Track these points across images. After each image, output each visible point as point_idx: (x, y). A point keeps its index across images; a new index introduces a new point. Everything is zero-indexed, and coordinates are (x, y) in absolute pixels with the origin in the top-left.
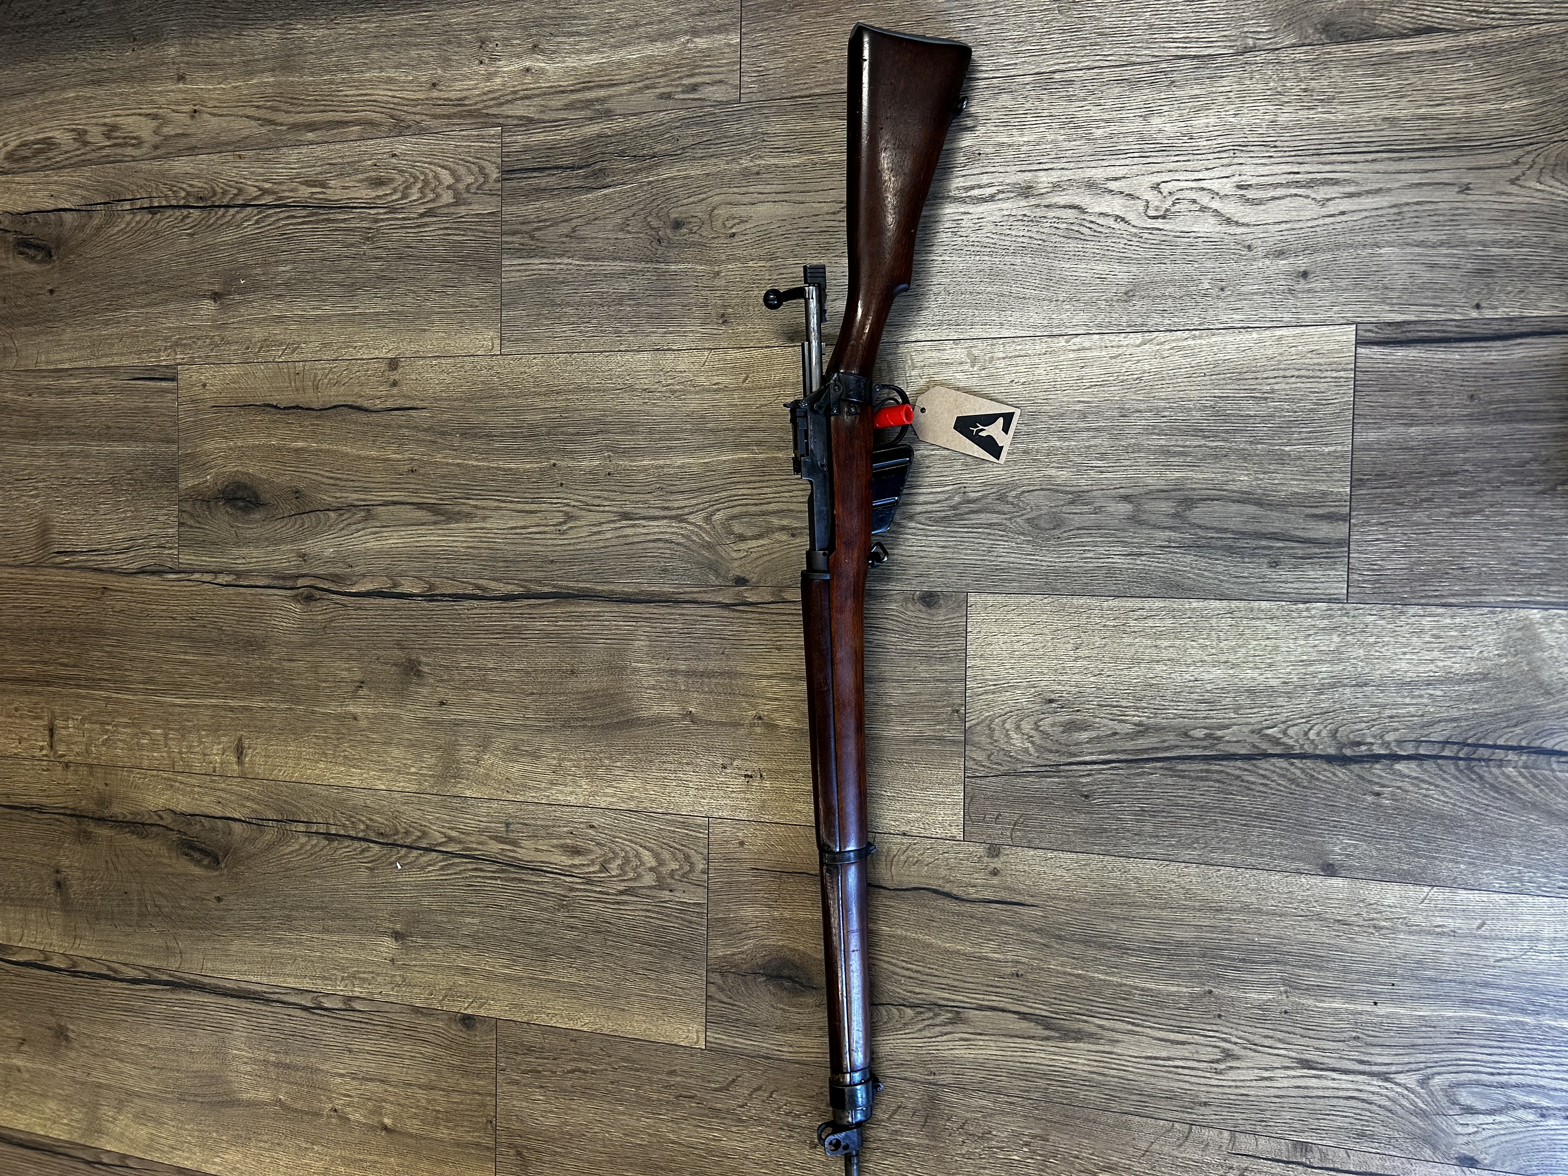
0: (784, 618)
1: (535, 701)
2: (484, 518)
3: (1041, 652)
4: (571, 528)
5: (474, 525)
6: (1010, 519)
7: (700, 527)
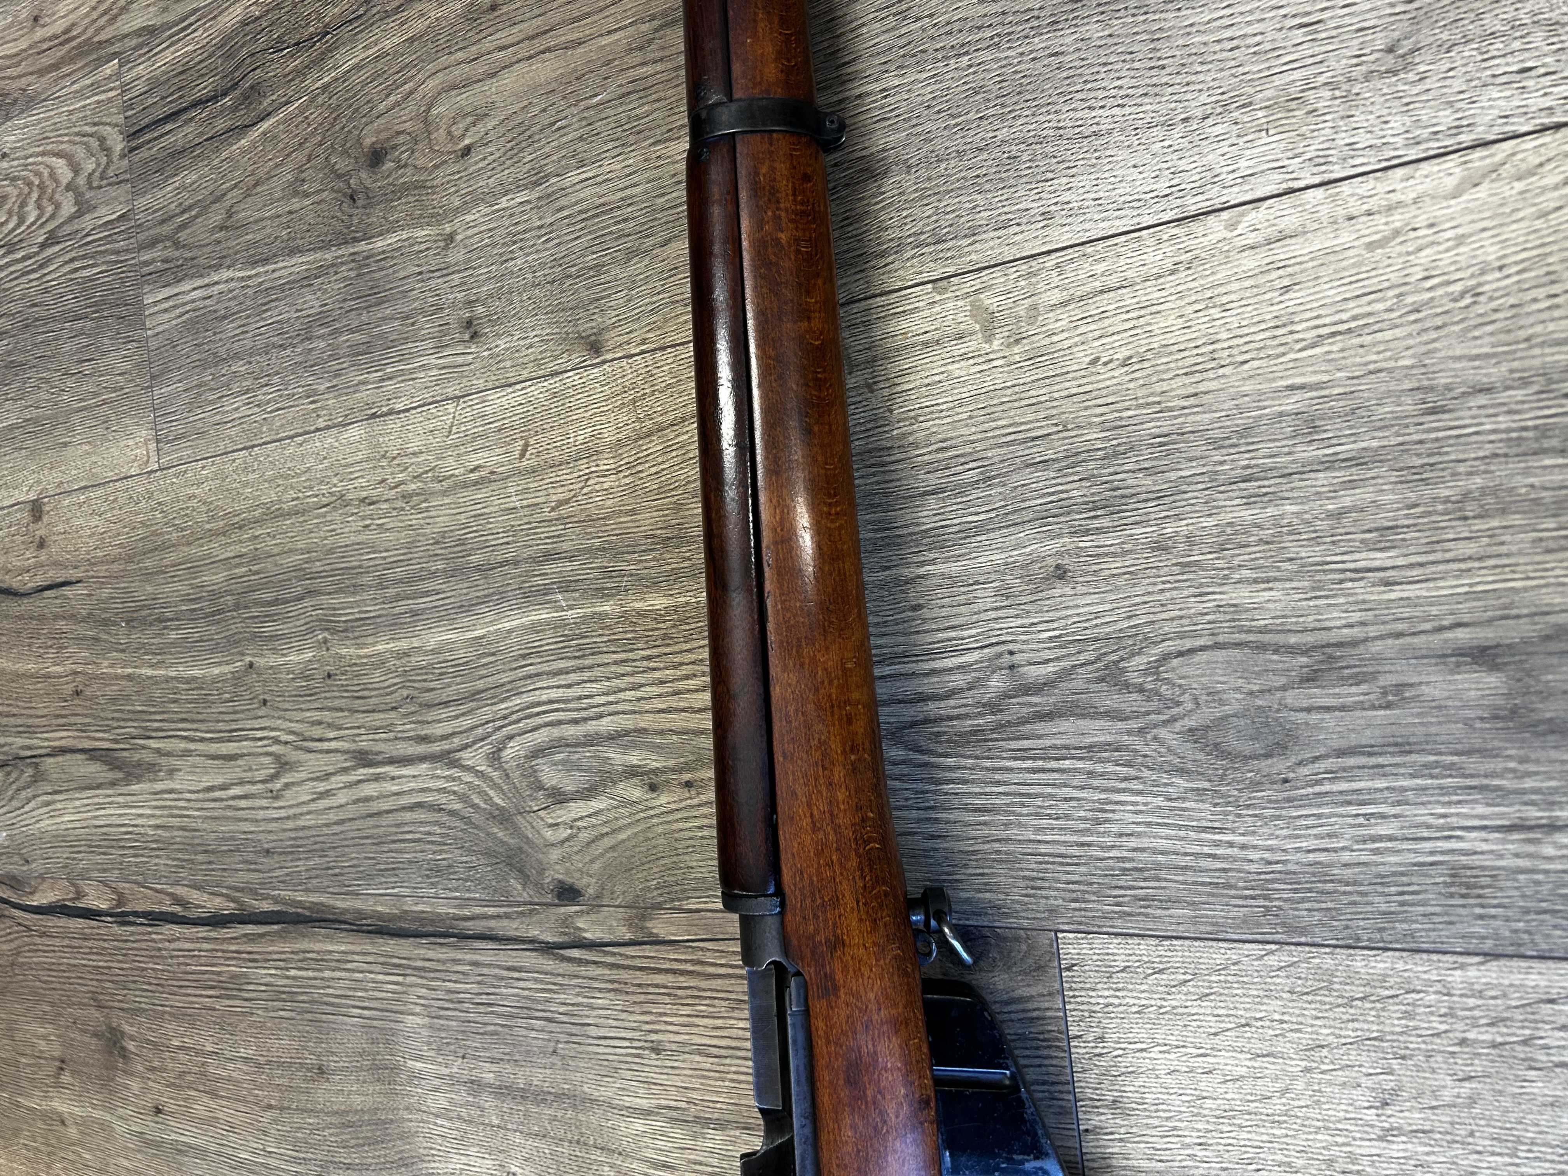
0: (659, 979)
1: (275, 1121)
2: (172, 772)
3: (1277, 1105)
4: (287, 786)
5: (159, 786)
6: (1141, 732)
7: (481, 775)
